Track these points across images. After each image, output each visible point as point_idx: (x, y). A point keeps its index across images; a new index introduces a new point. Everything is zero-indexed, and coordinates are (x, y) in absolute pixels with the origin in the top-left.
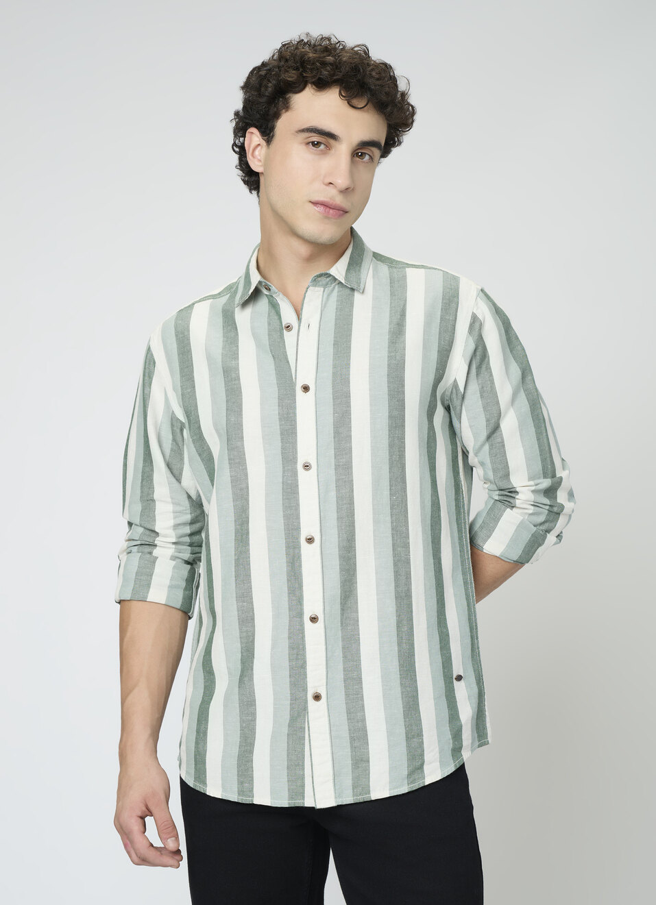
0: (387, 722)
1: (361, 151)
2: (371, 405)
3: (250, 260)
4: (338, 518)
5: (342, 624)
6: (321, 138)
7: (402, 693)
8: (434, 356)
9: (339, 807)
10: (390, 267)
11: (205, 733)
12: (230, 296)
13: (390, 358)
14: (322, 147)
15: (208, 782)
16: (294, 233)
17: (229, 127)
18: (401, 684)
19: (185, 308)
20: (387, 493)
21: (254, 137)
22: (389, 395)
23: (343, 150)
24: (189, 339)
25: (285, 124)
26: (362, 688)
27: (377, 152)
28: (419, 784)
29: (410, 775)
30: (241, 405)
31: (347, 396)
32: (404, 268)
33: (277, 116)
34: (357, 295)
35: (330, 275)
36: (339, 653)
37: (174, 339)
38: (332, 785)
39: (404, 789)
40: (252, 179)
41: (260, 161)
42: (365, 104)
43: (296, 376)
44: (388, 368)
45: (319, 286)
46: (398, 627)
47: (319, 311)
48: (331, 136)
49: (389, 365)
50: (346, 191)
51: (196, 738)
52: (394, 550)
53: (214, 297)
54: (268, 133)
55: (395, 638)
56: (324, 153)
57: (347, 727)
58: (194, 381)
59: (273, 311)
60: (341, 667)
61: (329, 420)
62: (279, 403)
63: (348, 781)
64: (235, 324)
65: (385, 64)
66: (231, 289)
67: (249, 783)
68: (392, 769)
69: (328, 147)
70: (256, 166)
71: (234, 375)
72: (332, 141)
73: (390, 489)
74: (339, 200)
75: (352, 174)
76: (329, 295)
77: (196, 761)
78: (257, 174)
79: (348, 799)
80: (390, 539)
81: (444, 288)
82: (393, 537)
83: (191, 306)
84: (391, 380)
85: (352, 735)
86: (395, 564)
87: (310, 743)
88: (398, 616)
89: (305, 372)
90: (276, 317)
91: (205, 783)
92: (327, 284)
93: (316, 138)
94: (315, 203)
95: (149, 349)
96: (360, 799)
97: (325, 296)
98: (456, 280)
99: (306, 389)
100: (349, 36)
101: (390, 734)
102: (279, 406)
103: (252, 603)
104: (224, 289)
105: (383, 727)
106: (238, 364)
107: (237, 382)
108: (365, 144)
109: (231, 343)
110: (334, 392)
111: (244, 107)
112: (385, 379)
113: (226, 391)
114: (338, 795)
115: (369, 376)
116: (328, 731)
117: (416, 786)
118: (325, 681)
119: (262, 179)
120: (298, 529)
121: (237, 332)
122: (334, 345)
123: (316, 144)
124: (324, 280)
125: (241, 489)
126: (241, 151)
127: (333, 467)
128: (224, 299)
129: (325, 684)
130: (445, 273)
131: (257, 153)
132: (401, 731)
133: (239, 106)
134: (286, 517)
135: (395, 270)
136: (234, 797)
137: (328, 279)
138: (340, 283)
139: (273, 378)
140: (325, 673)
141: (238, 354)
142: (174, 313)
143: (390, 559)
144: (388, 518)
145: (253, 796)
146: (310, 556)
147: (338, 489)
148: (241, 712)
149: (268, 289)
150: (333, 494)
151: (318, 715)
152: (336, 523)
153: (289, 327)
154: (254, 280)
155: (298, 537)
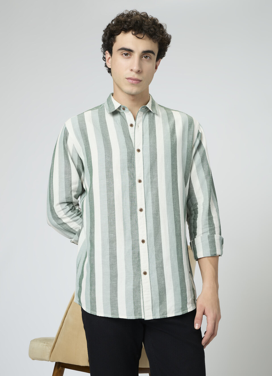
0: (174, 285)
4: (152, 202)
5: (155, 245)
7: (179, 274)
10: (165, 109)
11: (94, 290)
13: (171, 141)
14: (128, 55)
15: (97, 310)
18: (179, 271)
20: (171, 194)
21: (108, 55)
23: (136, 56)
26: (164, 271)
28: (186, 312)
29: (183, 308)
35: (147, 107)
36: (154, 257)
38: (151, 310)
39: (180, 313)
41: (110, 64)
42: (143, 36)
43: (135, 145)
46: (177, 247)
47: (142, 121)
48: (131, 51)
49: (171, 144)
50: (139, 72)
51: (90, 293)
52: (175, 216)
55: (176, 252)
56: (129, 58)
57: (157, 287)
59: (123, 118)
60: (155, 262)
61: (148, 163)
63: (157, 309)
64: (105, 121)
67: (116, 310)
68: (176, 305)
69: (130, 55)
70: (109, 66)
72: (132, 53)
73: (173, 192)
74: (136, 76)
75: (140, 65)
77: (91, 302)
79: (158, 317)
80: (173, 212)
82: (174, 211)
84: (172, 150)
85: (160, 290)
86: (175, 222)
87: (142, 293)
89: (138, 144)
90: (124, 121)
91: (96, 311)
96: (162, 317)
97: (144, 116)
99: (139, 151)
101: (175, 290)
103: (116, 234)
105: (172, 287)
107: (110, 145)
108: (146, 52)
110: (150, 153)
112: (170, 149)
113: (105, 148)
114: (154, 314)
116: (150, 288)
117: (185, 312)
118: (148, 268)
120: (136, 206)
122: (149, 134)
123: (126, 55)
127: (150, 182)
129: (148, 269)
131: (109, 60)
132: (179, 289)
134: (131, 201)
136: (110, 316)
137: (145, 109)
138: (150, 111)
139: (125, 145)
140: (148, 264)
143: (174, 220)
144: (172, 203)
145: (118, 315)
146: (141, 217)
147: (152, 191)
148: (111, 280)
149: (124, 109)
150: (150, 193)
151: (145, 281)
152: (151, 204)
153: (131, 125)
154: (116, 105)
155: (136, 209)
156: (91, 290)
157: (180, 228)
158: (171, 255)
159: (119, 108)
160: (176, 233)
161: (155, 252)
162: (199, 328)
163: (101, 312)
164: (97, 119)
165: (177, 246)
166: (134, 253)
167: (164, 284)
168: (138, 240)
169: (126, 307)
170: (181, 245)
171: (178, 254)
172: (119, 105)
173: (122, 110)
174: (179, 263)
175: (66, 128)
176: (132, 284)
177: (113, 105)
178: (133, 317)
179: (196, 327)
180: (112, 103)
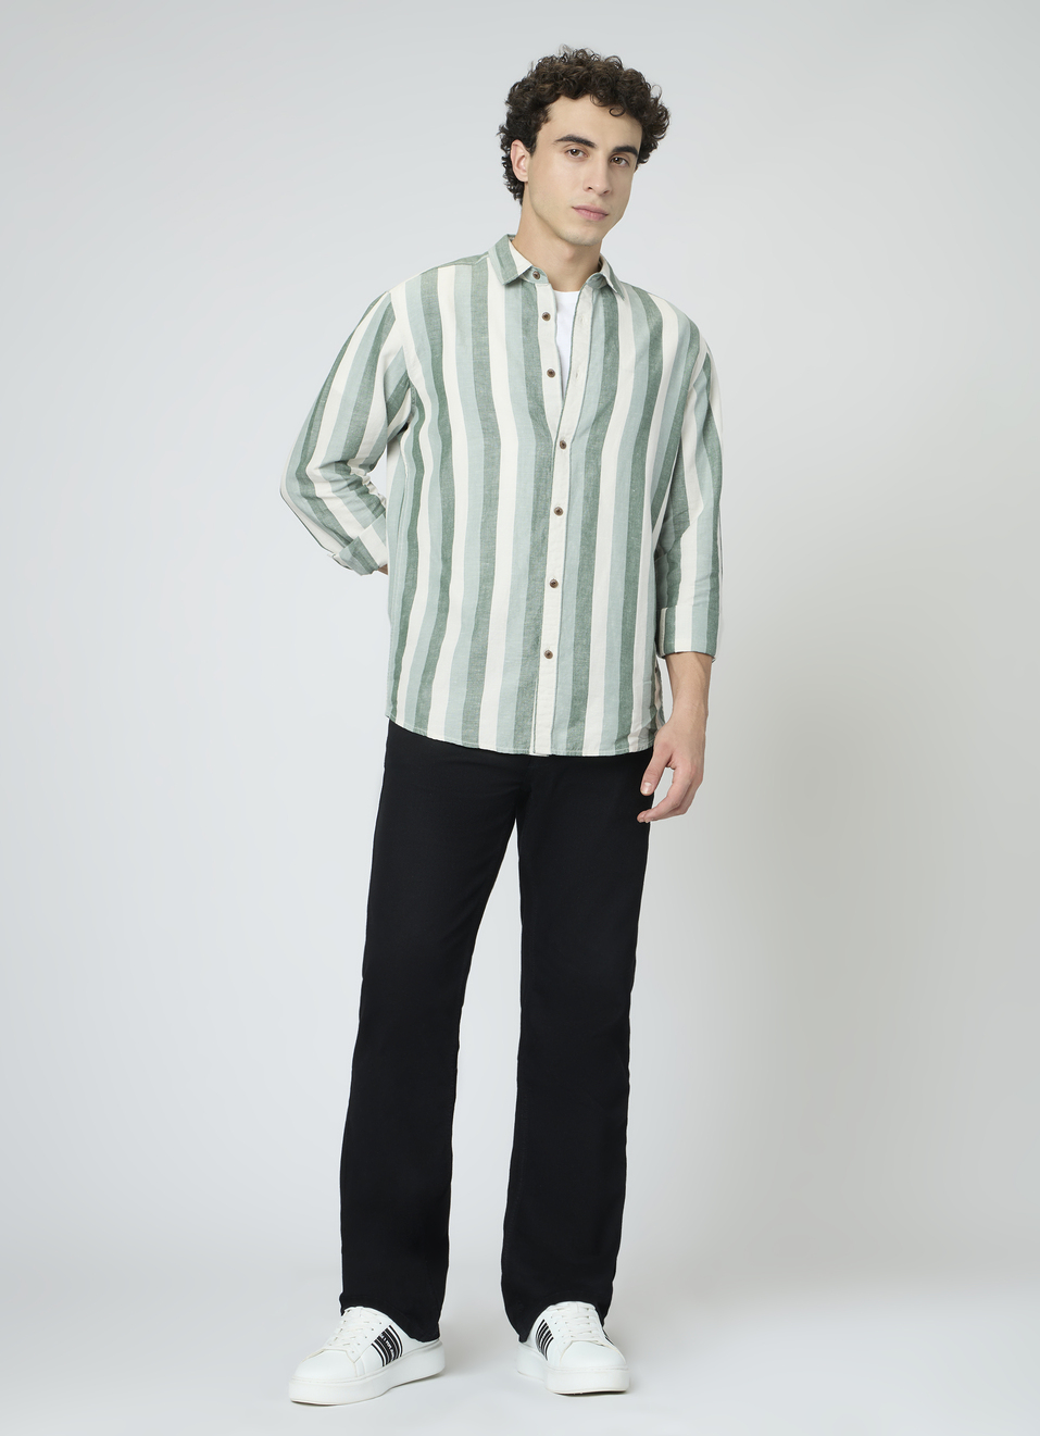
0: (605, 691)
1: (617, 156)
4: (584, 497)
5: (578, 595)
6: (579, 146)
7: (621, 668)
9: (552, 756)
14: (581, 154)
16: (559, 237)
17: (497, 140)
18: (621, 660)
20: (628, 485)
21: (519, 149)
23: (599, 157)
25: (545, 135)
26: (589, 655)
27: (633, 158)
28: (625, 751)
29: (618, 741)
33: (537, 128)
36: (571, 620)
38: (550, 735)
39: (612, 752)
40: (517, 188)
41: (524, 171)
42: (622, 111)
46: (624, 608)
48: (588, 144)
50: (605, 194)
51: (421, 687)
52: (629, 537)
54: (530, 145)
55: (621, 617)
56: (582, 160)
57: (571, 688)
60: (573, 633)
61: (594, 407)
62: (526, 383)
63: (563, 735)
65: (636, 72)
67: (475, 729)
69: (586, 154)
70: (521, 176)
72: (589, 149)
73: (631, 482)
74: (599, 204)
75: (609, 179)
77: (418, 708)
78: (523, 183)
79: (562, 751)
80: (627, 527)
85: (575, 695)
86: (628, 551)
88: (626, 598)
91: (426, 727)
93: (574, 146)
94: (577, 209)
96: (572, 753)
100: (602, 48)
102: (526, 386)
103: (494, 563)
108: (620, 150)
111: (508, 122)
114: (554, 744)
116: (555, 687)
117: (622, 751)
118: (557, 643)
119: (527, 187)
120: (549, 500)
123: (575, 153)
125: (493, 458)
126: (508, 162)
127: (585, 449)
129: (557, 645)
131: (522, 163)
132: (616, 700)
133: (503, 120)
134: (537, 489)
136: (457, 741)
140: (558, 633)
143: (625, 545)
144: (627, 508)
145: (477, 741)
146: (557, 526)
147: (587, 469)
148: (471, 665)
149: (537, 276)
150: (582, 473)
151: (547, 671)
152: (582, 500)
153: (546, 317)
154: (522, 265)
155: (546, 509)
156: (423, 681)
157: (637, 566)
158: (609, 623)
159: (526, 273)
160: (627, 577)
161: (577, 608)
162: (650, 793)
163: (436, 731)
164: (468, 289)
165: (626, 604)
166: (531, 609)
167: (587, 684)
168: (543, 579)
169: (498, 727)
170: (636, 604)
171: (624, 623)
172: (529, 265)
173: (531, 279)
174: (623, 643)
175: (390, 304)
176: (518, 676)
177: (513, 264)
178: (509, 749)
179: (645, 790)
180: (509, 257)
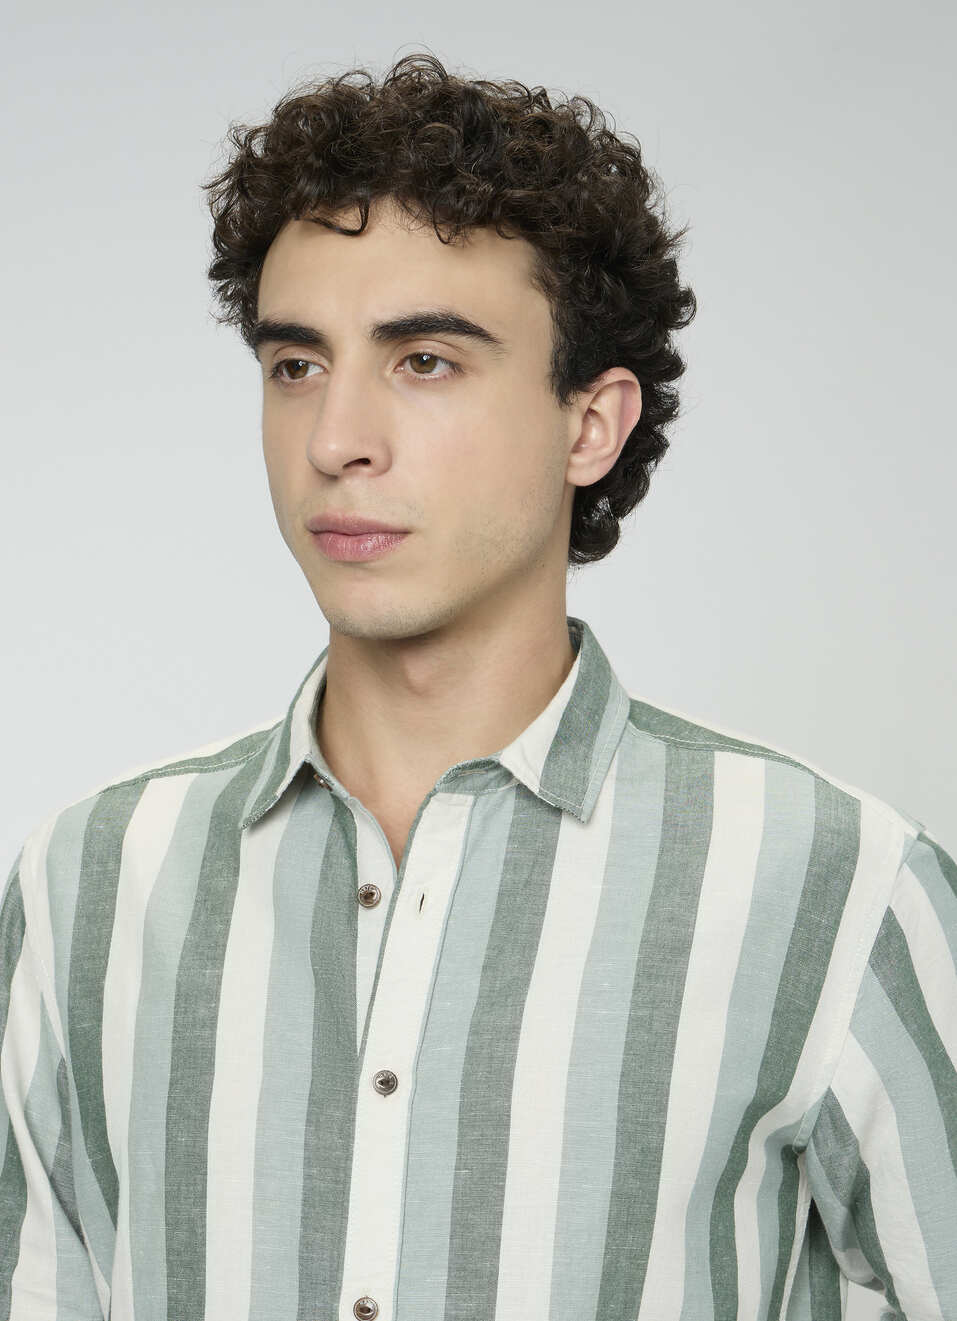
2: (564, 1156)
3: (300, 691)
8: (761, 1026)
10: (672, 745)
12: (242, 771)
19: (124, 784)
22: (620, 1132)
24: (114, 884)
30: (207, 1099)
31: (501, 1122)
32: (710, 749)
34: (567, 827)
35: (498, 766)
37: (77, 870)
44: (626, 1053)
45: (466, 791)
47: (457, 857)
49: (629, 1046)
53: (201, 765)
58: (100, 1002)
59: (341, 842)
61: (443, 1183)
62: (309, 1113)
64: (237, 860)
66: (248, 749)
71: (202, 1012)
76: (486, 819)
81: (820, 828)
83: (138, 784)
84: (631, 1090)
90: (346, 862)
92: (486, 786)
95: (14, 883)
97: (478, 818)
98: (852, 806)
99: (388, 1084)
102: (308, 1121)
104: (234, 746)
106: (220, 977)
107: (207, 1033)
109: (214, 908)
110: (464, 1109)
112: (614, 1086)
113: (175, 1051)
115: (570, 1073)
121: (236, 882)
122: (485, 968)
124: (480, 778)
128: (222, 779)
130: (821, 784)
135: (683, 753)
137: (492, 774)
138: (523, 790)
139: (304, 1039)
141: (225, 946)
142: (94, 792)
153: (369, 897)
